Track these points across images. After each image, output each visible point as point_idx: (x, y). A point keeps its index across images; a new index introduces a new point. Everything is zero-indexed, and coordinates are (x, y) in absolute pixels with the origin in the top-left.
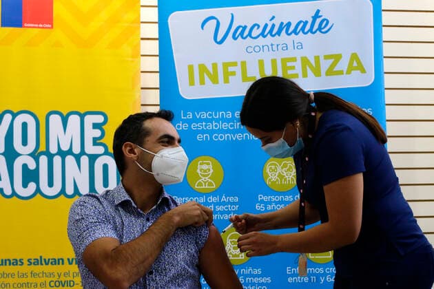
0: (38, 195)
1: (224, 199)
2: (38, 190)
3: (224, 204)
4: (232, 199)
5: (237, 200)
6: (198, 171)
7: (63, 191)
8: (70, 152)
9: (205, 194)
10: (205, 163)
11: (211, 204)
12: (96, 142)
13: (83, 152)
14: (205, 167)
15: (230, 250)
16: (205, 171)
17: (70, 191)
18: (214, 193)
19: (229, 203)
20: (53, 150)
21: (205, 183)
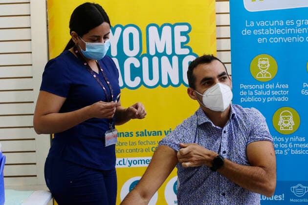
0: (142, 85)
1: (278, 86)
2: (142, 83)
3: (278, 89)
4: (283, 86)
5: (287, 86)
6: (259, 65)
7: (160, 83)
8: (164, 54)
9: (264, 82)
10: (264, 60)
11: (268, 90)
12: (183, 45)
13: (174, 54)
14: (264, 62)
15: (282, 123)
16: (264, 66)
17: (165, 82)
18: (270, 82)
19: (282, 89)
20: (152, 52)
21: (264, 74)
